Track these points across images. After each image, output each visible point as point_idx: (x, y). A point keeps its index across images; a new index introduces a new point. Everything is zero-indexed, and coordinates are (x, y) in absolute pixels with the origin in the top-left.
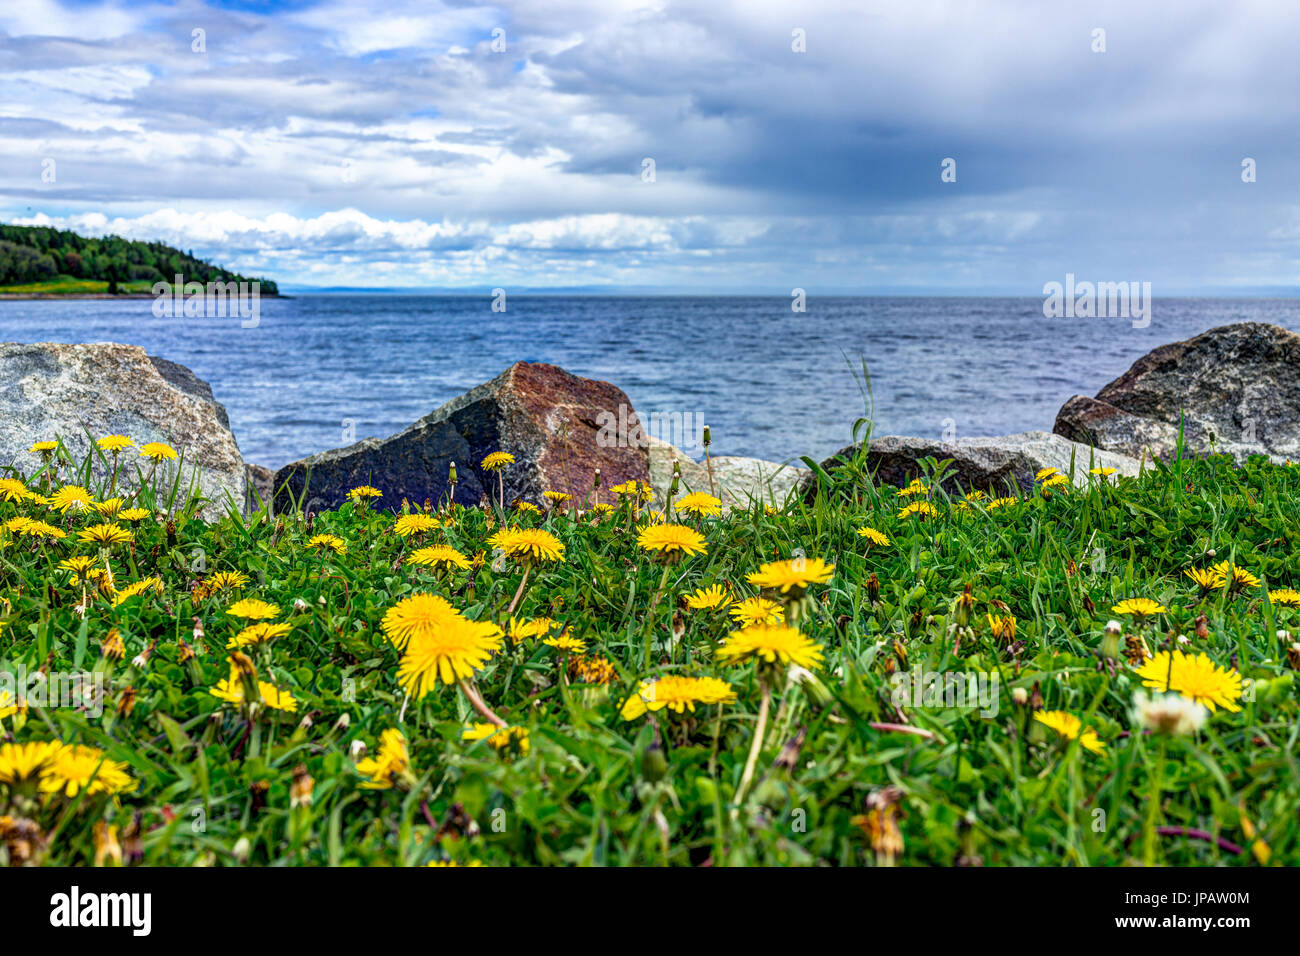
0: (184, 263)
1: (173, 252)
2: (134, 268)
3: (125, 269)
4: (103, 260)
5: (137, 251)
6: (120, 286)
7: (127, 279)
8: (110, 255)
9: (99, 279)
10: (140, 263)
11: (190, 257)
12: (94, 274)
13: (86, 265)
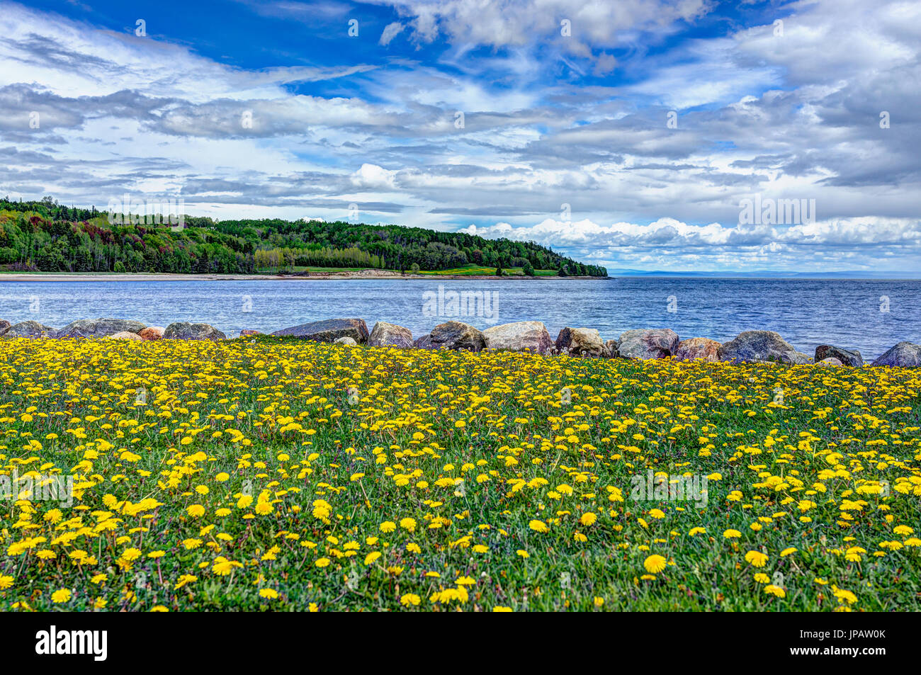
0: (545, 256)
1: (540, 248)
2: (513, 259)
3: (508, 260)
4: (495, 254)
5: (516, 248)
6: (504, 270)
7: (510, 266)
8: (500, 251)
9: (492, 266)
10: (518, 256)
11: (550, 252)
12: (489, 263)
13: (484, 257)
